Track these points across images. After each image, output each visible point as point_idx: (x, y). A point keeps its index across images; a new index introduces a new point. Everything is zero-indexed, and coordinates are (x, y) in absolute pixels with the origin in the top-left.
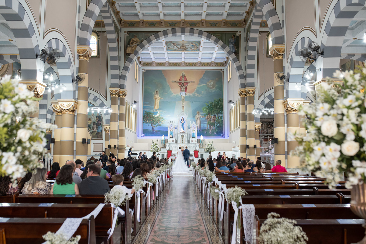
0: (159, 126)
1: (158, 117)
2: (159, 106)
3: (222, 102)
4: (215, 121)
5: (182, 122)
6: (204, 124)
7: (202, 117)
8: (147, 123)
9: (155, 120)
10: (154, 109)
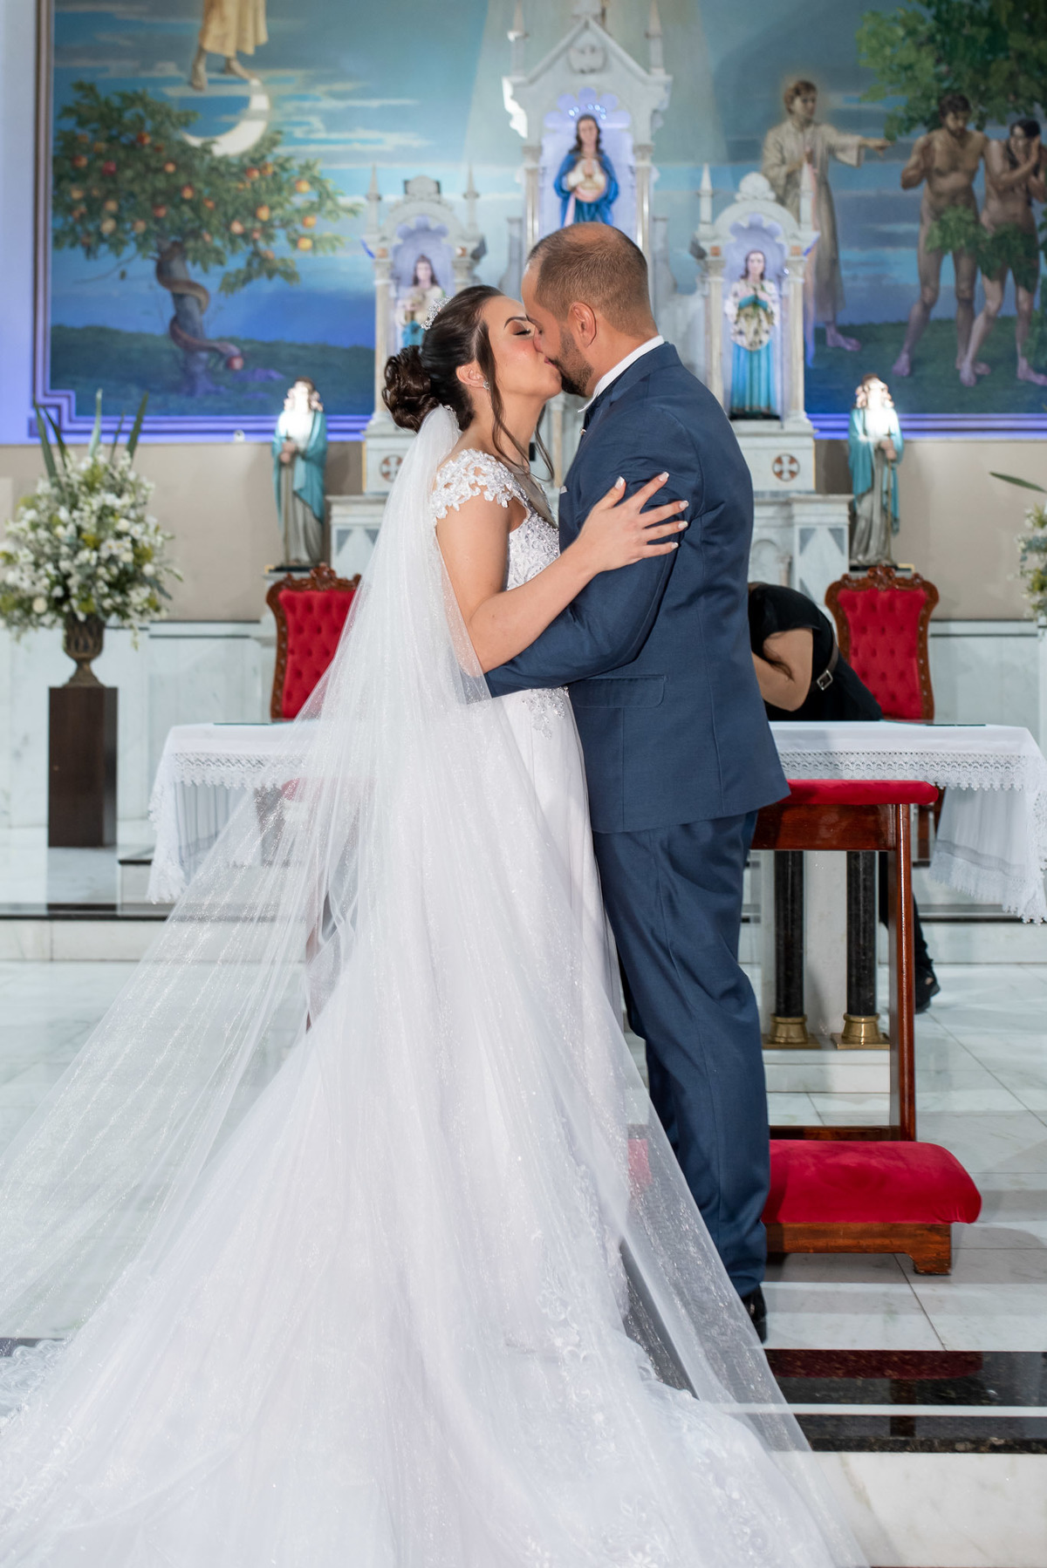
0: (265, 286)
1: (255, 160)
2: (272, 10)
4: (1038, 210)
5: (574, 178)
6: (889, 253)
7: (850, 158)
8: (104, 248)
9: (210, 204)
10: (201, 51)
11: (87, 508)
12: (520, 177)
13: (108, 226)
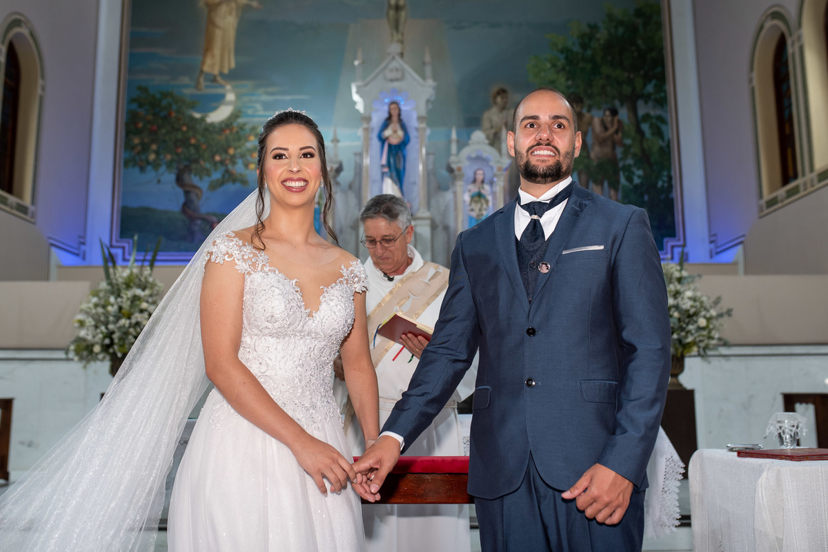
0: (231, 187)
1: (227, 124)
2: (238, 51)
3: (659, 25)
4: (619, 151)
8: (149, 168)
9: (204, 147)
10: (202, 72)
11: (125, 296)
12: (360, 132)
13: (152, 157)
